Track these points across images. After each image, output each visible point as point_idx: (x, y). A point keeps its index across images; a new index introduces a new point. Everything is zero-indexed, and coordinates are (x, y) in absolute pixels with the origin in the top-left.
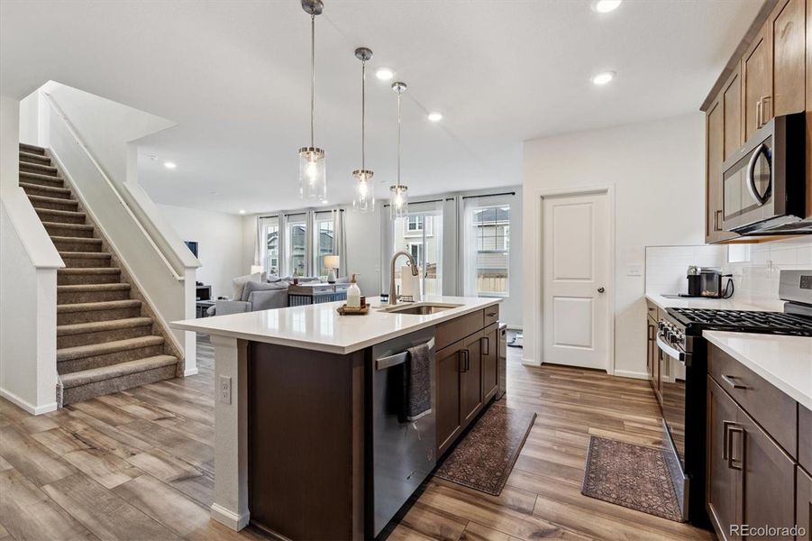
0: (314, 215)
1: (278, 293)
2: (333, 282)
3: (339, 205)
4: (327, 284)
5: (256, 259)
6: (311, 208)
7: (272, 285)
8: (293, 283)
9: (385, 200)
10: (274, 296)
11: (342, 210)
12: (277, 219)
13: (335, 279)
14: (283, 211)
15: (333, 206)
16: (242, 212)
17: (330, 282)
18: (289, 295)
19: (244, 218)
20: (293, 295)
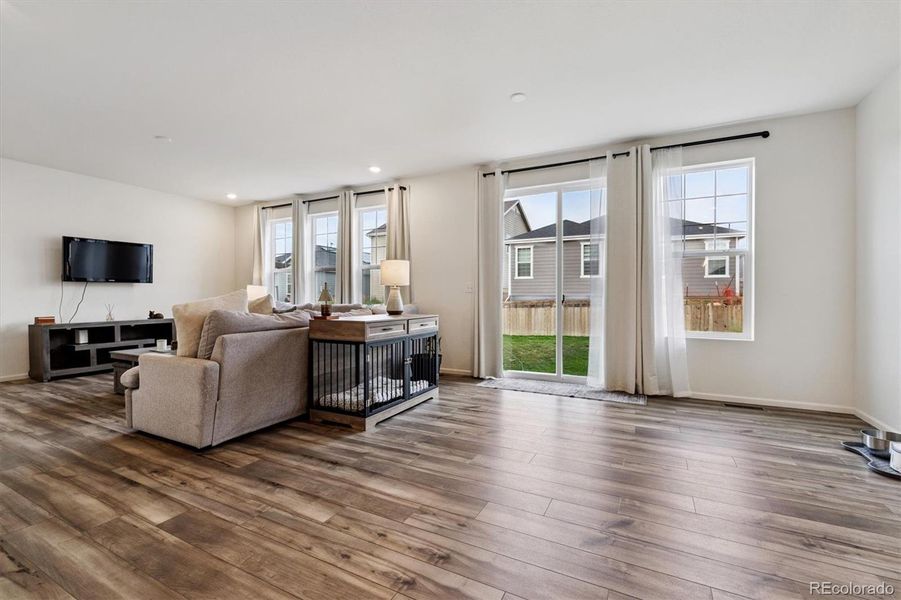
0: (353, 198)
1: (288, 335)
2: (398, 313)
3: (397, 180)
4: (386, 317)
5: (256, 276)
6: (348, 188)
7: (274, 320)
8: (319, 314)
9: (483, 166)
10: (277, 345)
11: (403, 188)
12: (289, 210)
13: (402, 307)
14: (300, 195)
15: (386, 183)
16: (232, 197)
17: (391, 313)
18: (311, 341)
19: (237, 210)
20: (319, 341)
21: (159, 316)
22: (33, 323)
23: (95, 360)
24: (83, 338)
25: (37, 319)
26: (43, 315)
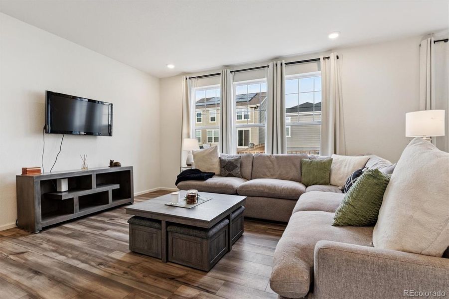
11: (337, 57)
14: (228, 66)
16: (171, 67)
19: (162, 81)
21: (117, 165)
22: (20, 173)
23: (78, 207)
24: (64, 187)
25: (25, 171)
26: (29, 165)
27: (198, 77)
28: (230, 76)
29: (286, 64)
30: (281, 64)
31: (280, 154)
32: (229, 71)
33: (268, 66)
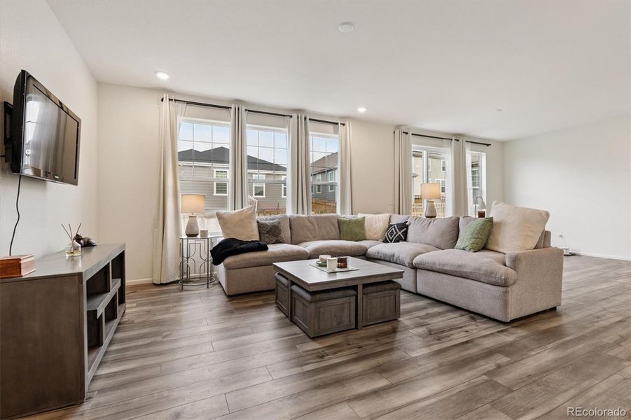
27: (188, 103)
28: (244, 114)
29: (310, 119)
30: (305, 118)
31: (301, 215)
32: (244, 108)
33: (291, 116)
